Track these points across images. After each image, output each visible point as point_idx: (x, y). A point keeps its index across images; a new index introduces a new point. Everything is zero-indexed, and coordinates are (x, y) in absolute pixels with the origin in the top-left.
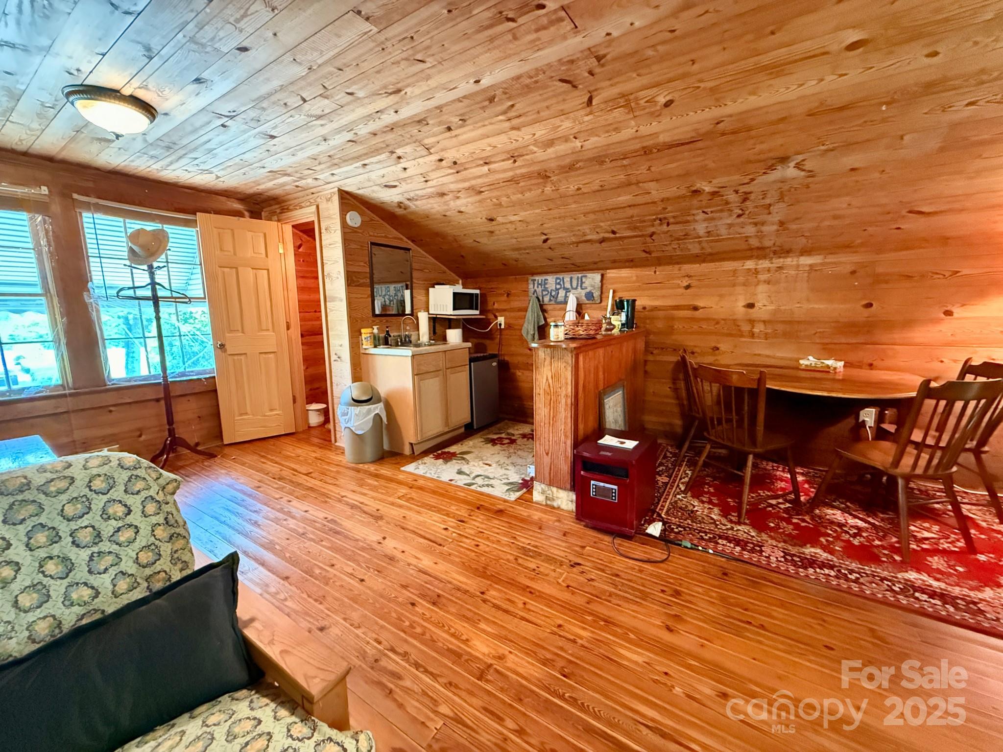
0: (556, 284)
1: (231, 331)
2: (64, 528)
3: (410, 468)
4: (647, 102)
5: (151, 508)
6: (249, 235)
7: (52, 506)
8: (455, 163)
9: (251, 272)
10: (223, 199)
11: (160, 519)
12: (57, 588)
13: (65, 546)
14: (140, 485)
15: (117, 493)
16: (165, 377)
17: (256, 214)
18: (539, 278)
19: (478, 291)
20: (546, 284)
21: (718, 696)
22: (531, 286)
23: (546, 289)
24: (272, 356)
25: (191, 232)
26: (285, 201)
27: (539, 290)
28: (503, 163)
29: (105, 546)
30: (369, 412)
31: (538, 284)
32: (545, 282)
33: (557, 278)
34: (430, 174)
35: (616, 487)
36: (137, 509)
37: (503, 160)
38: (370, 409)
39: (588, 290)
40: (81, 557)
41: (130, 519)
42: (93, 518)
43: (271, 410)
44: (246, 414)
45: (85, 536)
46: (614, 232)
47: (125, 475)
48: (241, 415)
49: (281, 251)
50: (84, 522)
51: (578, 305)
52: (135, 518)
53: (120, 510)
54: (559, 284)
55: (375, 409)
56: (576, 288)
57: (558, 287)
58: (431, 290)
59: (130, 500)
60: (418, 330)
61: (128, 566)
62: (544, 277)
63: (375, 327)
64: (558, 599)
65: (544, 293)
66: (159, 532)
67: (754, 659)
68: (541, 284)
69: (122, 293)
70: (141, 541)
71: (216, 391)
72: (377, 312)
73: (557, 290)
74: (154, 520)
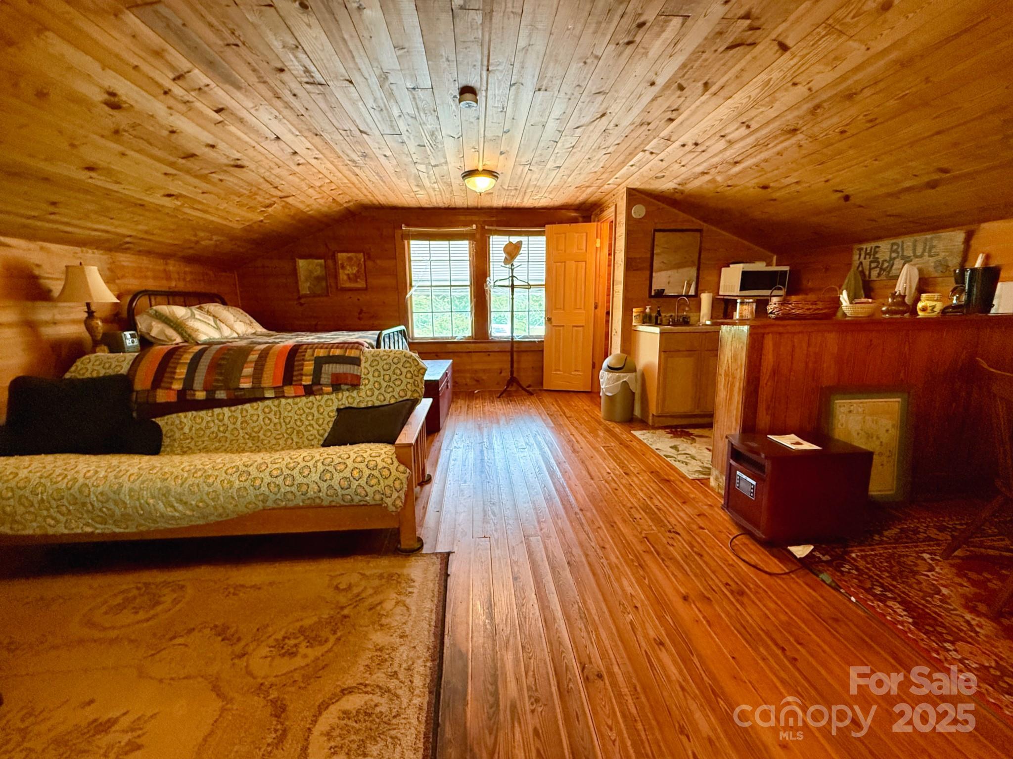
0: (892, 251)
1: (556, 309)
2: (382, 373)
3: (638, 433)
4: (853, 17)
5: (409, 375)
6: (576, 235)
7: (382, 363)
8: (696, 144)
9: (573, 264)
10: (563, 211)
11: (411, 381)
12: (376, 392)
13: (380, 379)
14: (408, 365)
15: (400, 366)
16: (512, 339)
17: (587, 219)
18: (867, 246)
19: (787, 268)
20: (876, 253)
21: (655, 639)
22: (856, 257)
23: (876, 260)
24: (581, 329)
25: (543, 239)
26: (601, 205)
27: (866, 263)
28: (737, 132)
29: (391, 384)
30: (618, 379)
31: (866, 254)
32: (876, 250)
33: (893, 245)
34: (683, 159)
35: (754, 483)
36: (404, 374)
37: (737, 129)
38: (619, 377)
39: (940, 258)
40: (384, 384)
41: (401, 377)
42: (390, 372)
43: (576, 371)
44: (559, 370)
45: (387, 378)
46: (945, 171)
47: (405, 359)
48: (556, 370)
49: (598, 245)
50: (388, 372)
51: (920, 279)
52: (402, 377)
53: (398, 372)
54: (896, 251)
55: (624, 377)
56: (921, 256)
57: (894, 255)
58: (723, 269)
59: (403, 369)
60: (700, 311)
61: (396, 394)
62: (874, 244)
63: (648, 307)
64: (625, 539)
65: (873, 265)
66: (409, 386)
67: (733, 658)
68: (869, 254)
69: (497, 284)
70: (402, 387)
71: (542, 351)
72: (653, 294)
73: (892, 259)
74: (409, 380)
